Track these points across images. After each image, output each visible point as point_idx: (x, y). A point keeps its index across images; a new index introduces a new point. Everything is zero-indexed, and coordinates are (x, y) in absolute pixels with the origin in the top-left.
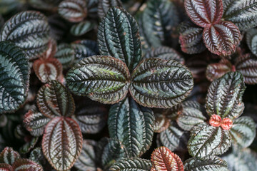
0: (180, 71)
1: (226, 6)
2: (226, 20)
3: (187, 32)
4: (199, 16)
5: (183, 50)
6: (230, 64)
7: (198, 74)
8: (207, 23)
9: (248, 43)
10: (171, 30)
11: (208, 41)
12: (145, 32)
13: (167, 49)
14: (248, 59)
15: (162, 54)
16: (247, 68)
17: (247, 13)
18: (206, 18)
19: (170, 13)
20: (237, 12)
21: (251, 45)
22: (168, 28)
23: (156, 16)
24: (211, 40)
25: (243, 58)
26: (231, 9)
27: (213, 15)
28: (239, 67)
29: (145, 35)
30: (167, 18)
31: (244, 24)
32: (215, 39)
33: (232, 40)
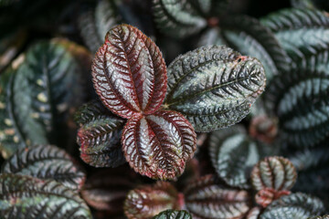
0: (68, 207)
1: (173, 81)
2: (173, 109)
3: (94, 123)
4: (119, 96)
5: (83, 158)
6: (174, 190)
7: (111, 203)
8: (134, 111)
9: (213, 155)
10: (66, 112)
11: (130, 149)
12: (17, 110)
13: (54, 150)
14: (209, 184)
15: (42, 159)
16: (206, 201)
17: (214, 97)
18: (132, 101)
19: (69, 79)
20: (195, 95)
21: (217, 159)
22: (62, 107)
23: (40, 82)
24: (138, 147)
25: (200, 183)
26: (183, 88)
27: (146, 95)
28: (192, 197)
29: (16, 118)
30: (62, 88)
31: (206, 119)
32: (146, 144)
33: (179, 150)
